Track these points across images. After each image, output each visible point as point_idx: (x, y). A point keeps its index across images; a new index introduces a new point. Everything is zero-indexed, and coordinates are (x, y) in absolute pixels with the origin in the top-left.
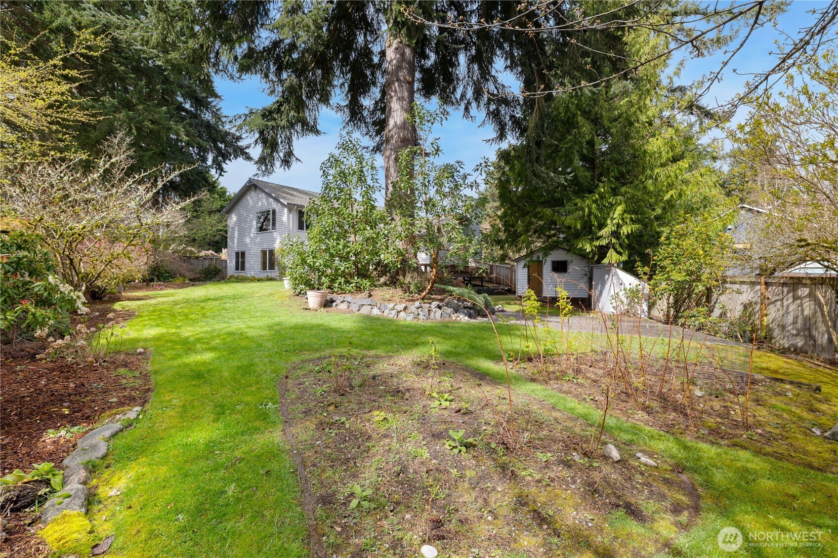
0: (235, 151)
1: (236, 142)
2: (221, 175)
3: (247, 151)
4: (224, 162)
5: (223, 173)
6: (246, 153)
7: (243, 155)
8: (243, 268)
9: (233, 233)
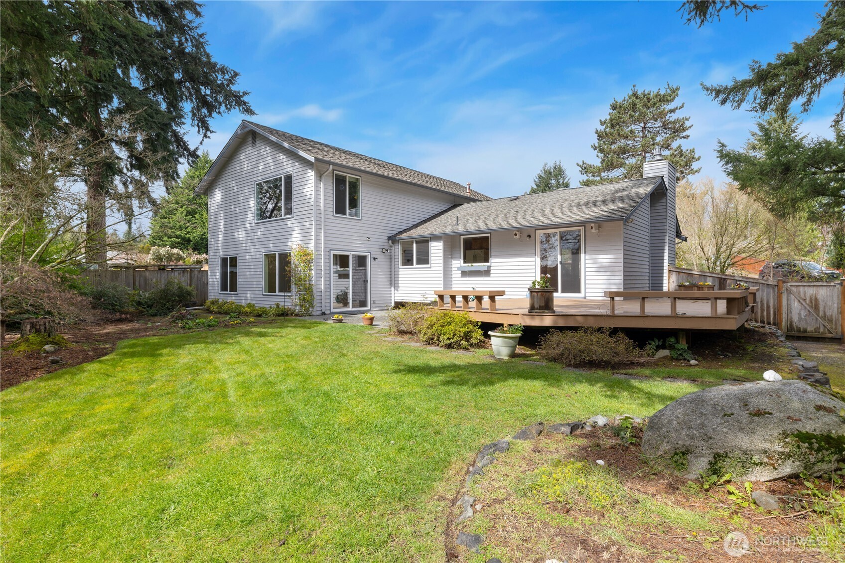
0: (227, 97)
1: (228, 85)
2: (206, 136)
3: (245, 99)
4: (210, 115)
5: (209, 134)
6: (245, 103)
7: (239, 105)
8: (234, 288)
9: (217, 225)
